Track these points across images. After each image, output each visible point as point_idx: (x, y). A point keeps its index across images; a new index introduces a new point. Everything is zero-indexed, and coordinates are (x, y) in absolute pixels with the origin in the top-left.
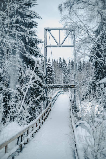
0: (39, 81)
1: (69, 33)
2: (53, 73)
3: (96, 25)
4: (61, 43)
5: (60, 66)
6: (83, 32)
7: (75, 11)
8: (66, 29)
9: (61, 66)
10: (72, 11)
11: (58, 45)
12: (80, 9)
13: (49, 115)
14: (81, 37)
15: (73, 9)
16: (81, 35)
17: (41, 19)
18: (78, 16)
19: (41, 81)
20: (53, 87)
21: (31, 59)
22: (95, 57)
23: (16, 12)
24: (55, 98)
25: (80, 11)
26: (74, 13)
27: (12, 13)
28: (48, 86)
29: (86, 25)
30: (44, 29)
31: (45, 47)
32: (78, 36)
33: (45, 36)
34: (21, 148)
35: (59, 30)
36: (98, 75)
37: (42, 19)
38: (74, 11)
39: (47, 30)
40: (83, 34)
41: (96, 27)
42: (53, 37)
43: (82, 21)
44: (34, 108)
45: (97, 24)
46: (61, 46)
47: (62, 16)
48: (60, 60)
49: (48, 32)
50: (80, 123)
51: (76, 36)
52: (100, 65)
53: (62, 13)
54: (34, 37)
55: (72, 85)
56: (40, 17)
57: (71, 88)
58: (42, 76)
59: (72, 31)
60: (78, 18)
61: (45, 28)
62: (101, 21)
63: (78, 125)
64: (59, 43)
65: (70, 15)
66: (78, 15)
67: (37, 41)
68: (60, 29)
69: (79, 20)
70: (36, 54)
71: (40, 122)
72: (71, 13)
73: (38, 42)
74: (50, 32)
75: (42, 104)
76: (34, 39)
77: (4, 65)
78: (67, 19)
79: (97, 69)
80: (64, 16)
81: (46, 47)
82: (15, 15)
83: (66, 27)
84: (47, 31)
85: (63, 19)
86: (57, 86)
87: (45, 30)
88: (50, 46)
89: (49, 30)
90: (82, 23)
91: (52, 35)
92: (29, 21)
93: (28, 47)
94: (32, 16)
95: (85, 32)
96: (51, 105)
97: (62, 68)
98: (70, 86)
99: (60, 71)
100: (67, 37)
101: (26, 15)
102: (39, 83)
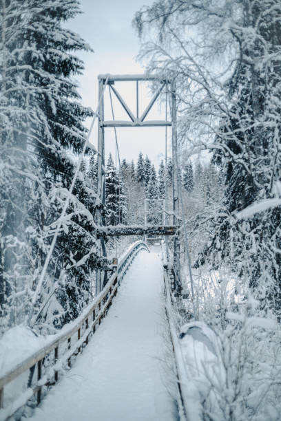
0: (86, 217)
1: (161, 89)
2: (121, 196)
3: (227, 68)
5: (140, 177)
6: (194, 86)
7: (174, 31)
8: (152, 79)
9: (143, 177)
10: (167, 29)
11: (133, 121)
12: (187, 26)
13: (111, 307)
14: (188, 99)
15: (169, 26)
16: (189, 93)
17: (89, 51)
18: (182, 43)
19: (90, 217)
20: (122, 232)
21: (64, 160)
22: (227, 151)
24: (126, 261)
25: (186, 31)
26: (173, 36)
28: (109, 229)
29: (201, 69)
30: (99, 78)
31: (101, 127)
32: (182, 95)
33: (101, 98)
34: (40, 396)
36: (233, 200)
37: (92, 51)
38: (171, 30)
39: (104, 81)
40: (195, 91)
41: (228, 72)
42: (121, 101)
43: (192, 56)
44: (71, 289)
45: (230, 66)
46: (141, 124)
47: (143, 45)
48: (141, 161)
49: (107, 87)
50: (191, 328)
51: (177, 97)
52: (238, 174)
53: (143, 36)
55: (168, 226)
57: (167, 234)
58: (92, 204)
59: (167, 83)
60: (182, 50)
61: (101, 75)
62: (239, 57)
63: (185, 332)
64: (134, 115)
65: (162, 42)
66: (181, 40)
67: (79, 110)
68: (137, 80)
69: (185, 54)
70: (78, 146)
71: (87, 327)
72: (163, 35)
73: (83, 113)
74: (112, 86)
75: (93, 277)
76: (71, 104)
78: (155, 51)
79: (232, 184)
80: (148, 43)
81: (104, 126)
82: (24, 40)
83: (154, 73)
84: (104, 84)
85: (144, 52)
86: (131, 229)
87: (100, 82)
88: (113, 123)
89: (111, 83)
90: (193, 63)
91: (117, 95)
92: (60, 57)
93: (57, 127)
94: (67, 43)
95: (201, 86)
96: (115, 282)
97: (145, 182)
98: (163, 231)
99: (138, 190)
100: (155, 100)
101: (52, 41)
102: (85, 222)
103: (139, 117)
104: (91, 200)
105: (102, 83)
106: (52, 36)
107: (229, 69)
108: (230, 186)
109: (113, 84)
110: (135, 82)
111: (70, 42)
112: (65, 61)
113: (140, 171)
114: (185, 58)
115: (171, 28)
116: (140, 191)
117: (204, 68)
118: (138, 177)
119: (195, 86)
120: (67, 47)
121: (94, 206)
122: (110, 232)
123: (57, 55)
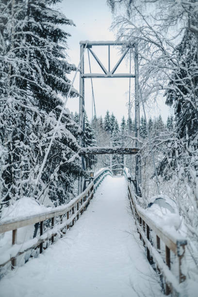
0: (71, 140)
1: (127, 51)
2: (93, 140)
3: (178, 33)
4: (111, 70)
5: (107, 128)
7: (138, 8)
8: (121, 44)
9: (109, 127)
10: (133, 7)
11: (106, 74)
12: (148, 3)
13: (89, 205)
14: (149, 57)
15: (134, 5)
16: (149, 53)
17: (72, 25)
18: (143, 17)
19: (74, 140)
20: (97, 152)
21: (55, 99)
22: (178, 91)
23: (26, 11)
25: (147, 8)
26: (137, 12)
27: (19, 13)
28: (88, 150)
29: (158, 35)
30: (80, 44)
31: (82, 77)
32: (144, 55)
33: (82, 57)
35: (108, 46)
36: (181, 131)
37: (74, 25)
38: (136, 8)
39: (84, 45)
40: (153, 51)
41: (178, 36)
42: (97, 60)
43: (151, 26)
44: (60, 192)
45: (181, 32)
46: (112, 75)
47: (115, 18)
48: (108, 116)
49: (86, 50)
50: (157, 199)
51: (139, 56)
52: (186, 112)
53: (115, 12)
54: (60, 59)
56: (72, 21)
58: (75, 132)
59: (131, 46)
60: (144, 22)
61: (82, 41)
62: (188, 26)
63: (152, 202)
64: (107, 69)
65: (129, 16)
66: (143, 15)
67: (66, 65)
68: (109, 44)
70: (64, 89)
72: (130, 12)
73: (68, 69)
74: (90, 49)
75: (76, 184)
76: (60, 62)
77: (5, 104)
78: (124, 22)
79: (181, 120)
80: (118, 17)
81: (84, 77)
82: (25, 16)
83: (122, 39)
84: (84, 47)
85: (116, 23)
86: (104, 149)
87: (81, 46)
88: (90, 75)
89: (89, 46)
90: (152, 31)
91: (94, 56)
92: (53, 27)
93: (50, 76)
94: (57, 18)
95: (158, 48)
96: (92, 189)
97: (110, 132)
98: (128, 151)
99: (105, 136)
100: (123, 58)
101: (46, 17)
102: (71, 143)
103: (111, 71)
104: (74, 129)
105: (83, 46)
106: (46, 13)
107: (180, 34)
108: (179, 121)
109: (91, 47)
110: (107, 46)
111: (59, 17)
112: (56, 30)
113: (107, 124)
114: (146, 27)
115: (135, 6)
116: (106, 137)
117: (160, 34)
118: (105, 128)
119: (154, 48)
120: (57, 21)
121: (77, 133)
122: (88, 151)
123: (50, 26)
